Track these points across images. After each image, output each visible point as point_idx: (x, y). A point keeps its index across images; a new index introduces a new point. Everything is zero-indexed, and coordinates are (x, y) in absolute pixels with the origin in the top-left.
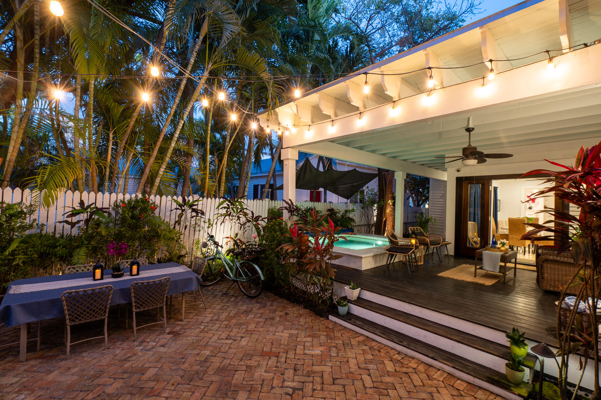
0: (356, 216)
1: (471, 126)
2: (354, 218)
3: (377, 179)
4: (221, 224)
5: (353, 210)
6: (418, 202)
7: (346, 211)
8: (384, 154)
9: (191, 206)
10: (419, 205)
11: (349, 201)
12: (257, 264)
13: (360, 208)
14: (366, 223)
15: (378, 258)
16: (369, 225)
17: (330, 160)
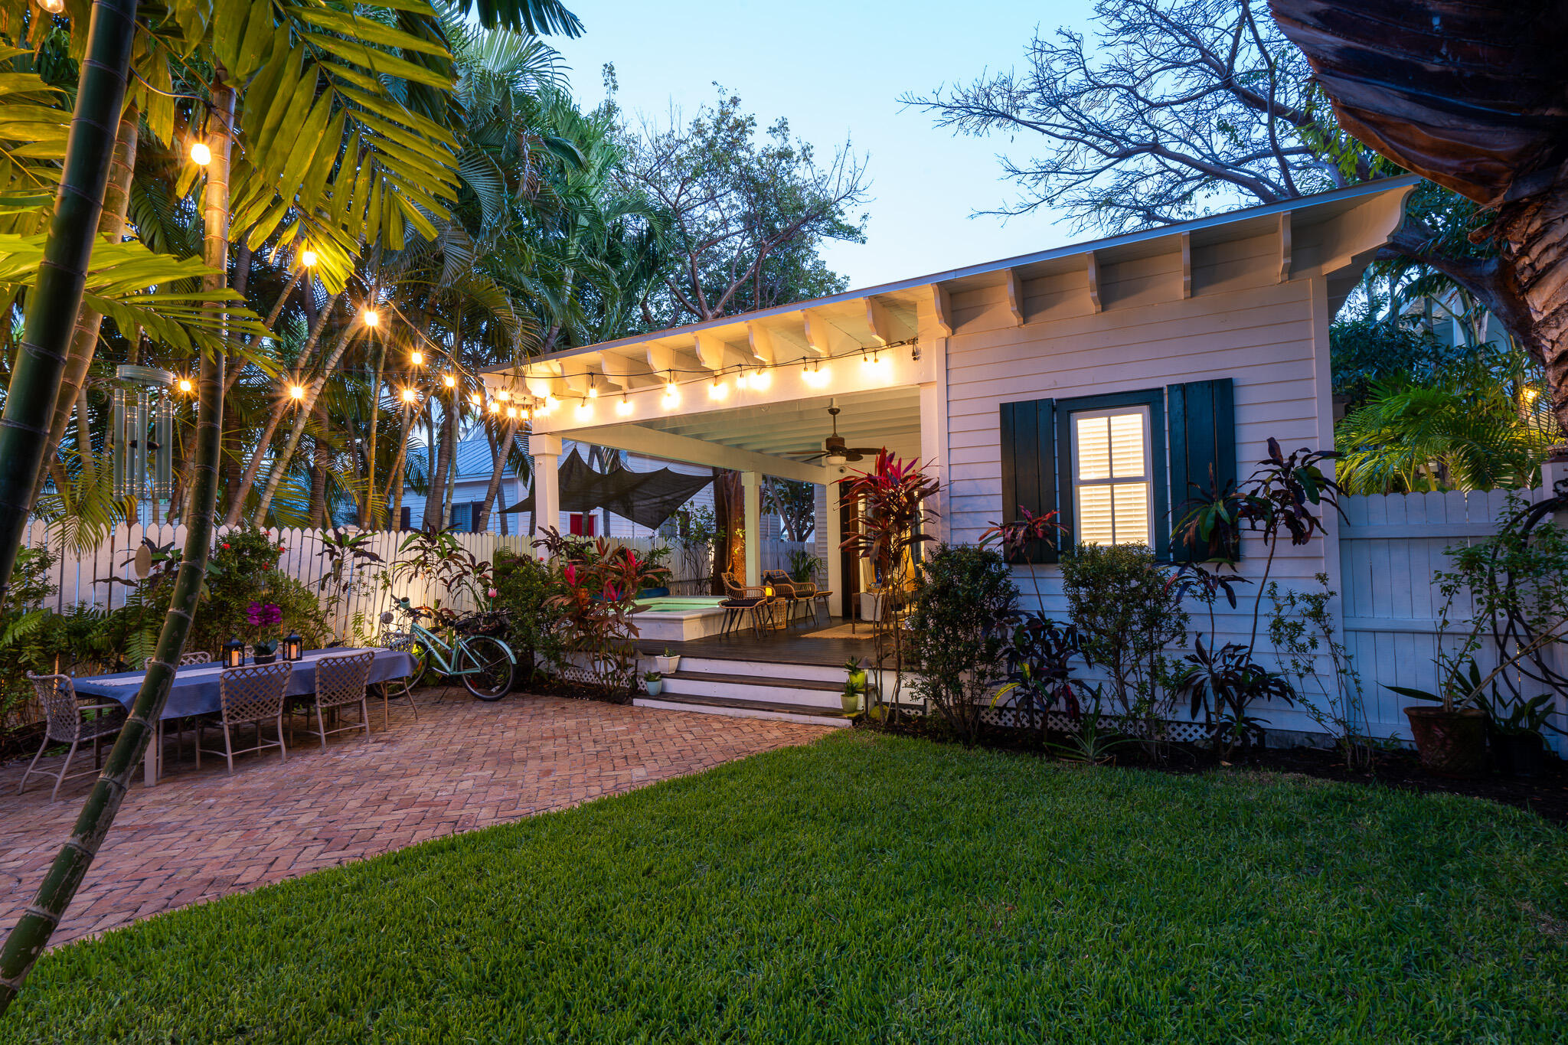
0: (673, 562)
1: (835, 406)
2: (669, 566)
3: (711, 485)
4: (410, 580)
5: (666, 551)
6: (800, 532)
7: (653, 554)
8: (719, 442)
9: (353, 546)
10: (802, 539)
11: (657, 532)
12: (501, 639)
13: (679, 546)
14: (693, 577)
15: (710, 622)
16: (699, 581)
17: (616, 454)
